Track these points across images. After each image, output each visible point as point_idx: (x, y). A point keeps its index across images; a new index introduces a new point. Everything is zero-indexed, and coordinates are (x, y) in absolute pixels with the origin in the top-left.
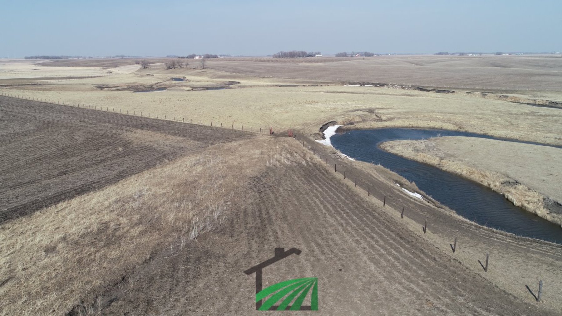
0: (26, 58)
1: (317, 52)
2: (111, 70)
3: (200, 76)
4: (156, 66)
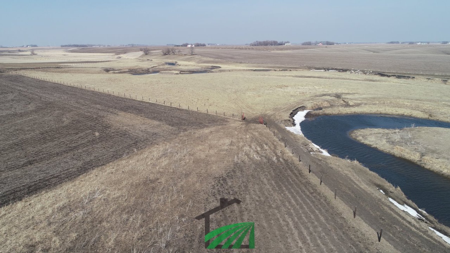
0: (62, 46)
1: (286, 41)
2: (121, 55)
3: (189, 61)
4: (155, 53)
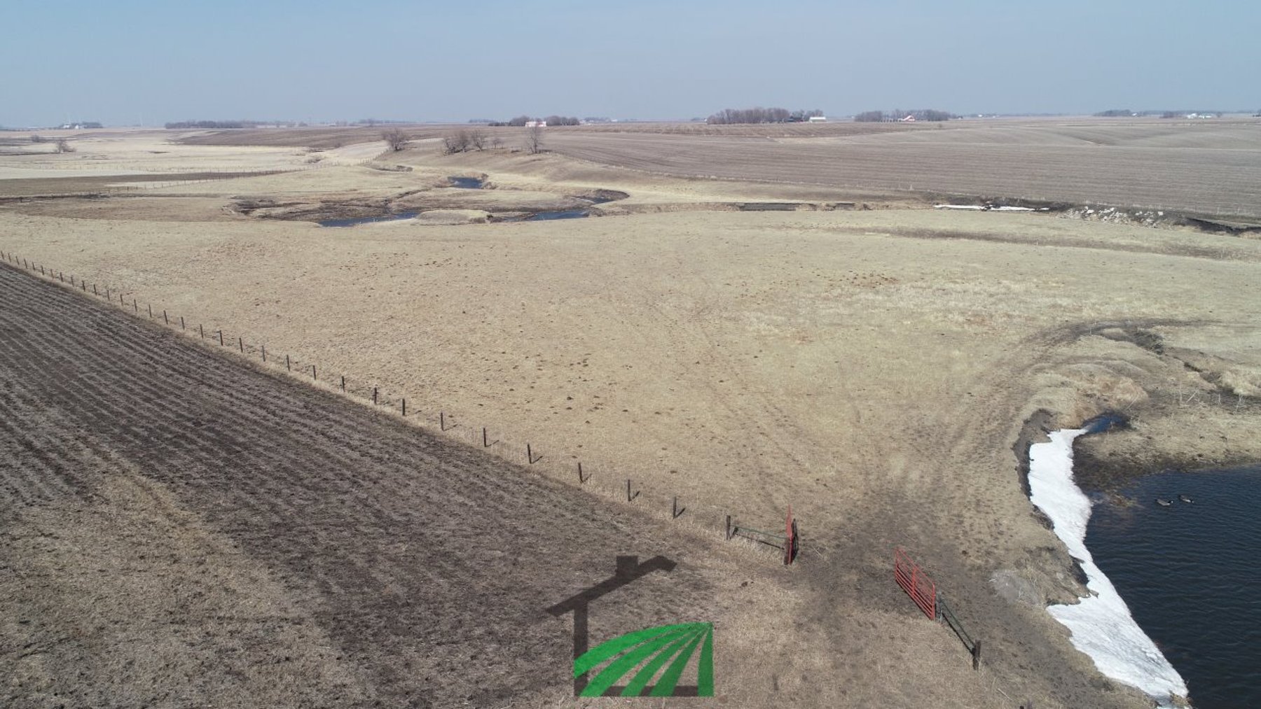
1: (812, 110)
3: (525, 174)
4: (426, 145)
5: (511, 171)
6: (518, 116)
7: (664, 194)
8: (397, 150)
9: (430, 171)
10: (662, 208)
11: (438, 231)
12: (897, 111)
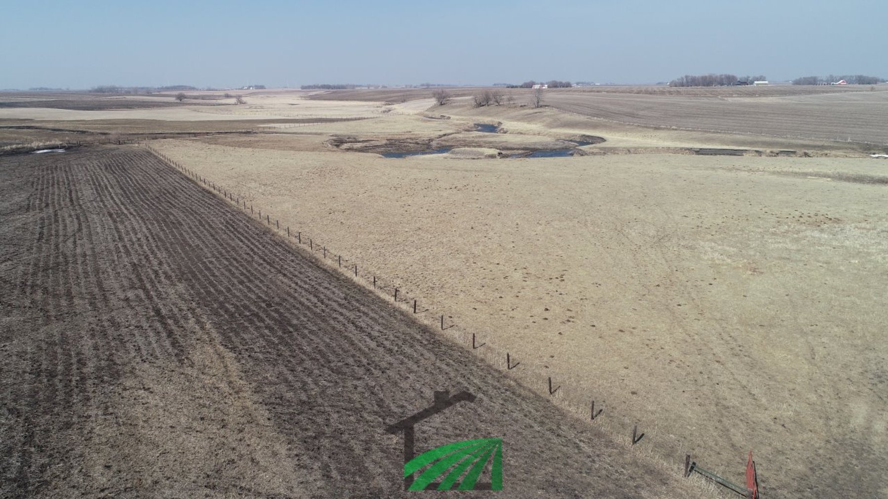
4: (462, 101)
5: (519, 120)
6: (528, 80)
7: (634, 139)
8: (441, 104)
9: (462, 119)
10: (632, 151)
11: (460, 164)
12: (831, 76)
